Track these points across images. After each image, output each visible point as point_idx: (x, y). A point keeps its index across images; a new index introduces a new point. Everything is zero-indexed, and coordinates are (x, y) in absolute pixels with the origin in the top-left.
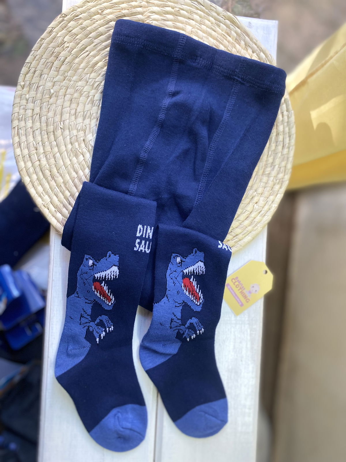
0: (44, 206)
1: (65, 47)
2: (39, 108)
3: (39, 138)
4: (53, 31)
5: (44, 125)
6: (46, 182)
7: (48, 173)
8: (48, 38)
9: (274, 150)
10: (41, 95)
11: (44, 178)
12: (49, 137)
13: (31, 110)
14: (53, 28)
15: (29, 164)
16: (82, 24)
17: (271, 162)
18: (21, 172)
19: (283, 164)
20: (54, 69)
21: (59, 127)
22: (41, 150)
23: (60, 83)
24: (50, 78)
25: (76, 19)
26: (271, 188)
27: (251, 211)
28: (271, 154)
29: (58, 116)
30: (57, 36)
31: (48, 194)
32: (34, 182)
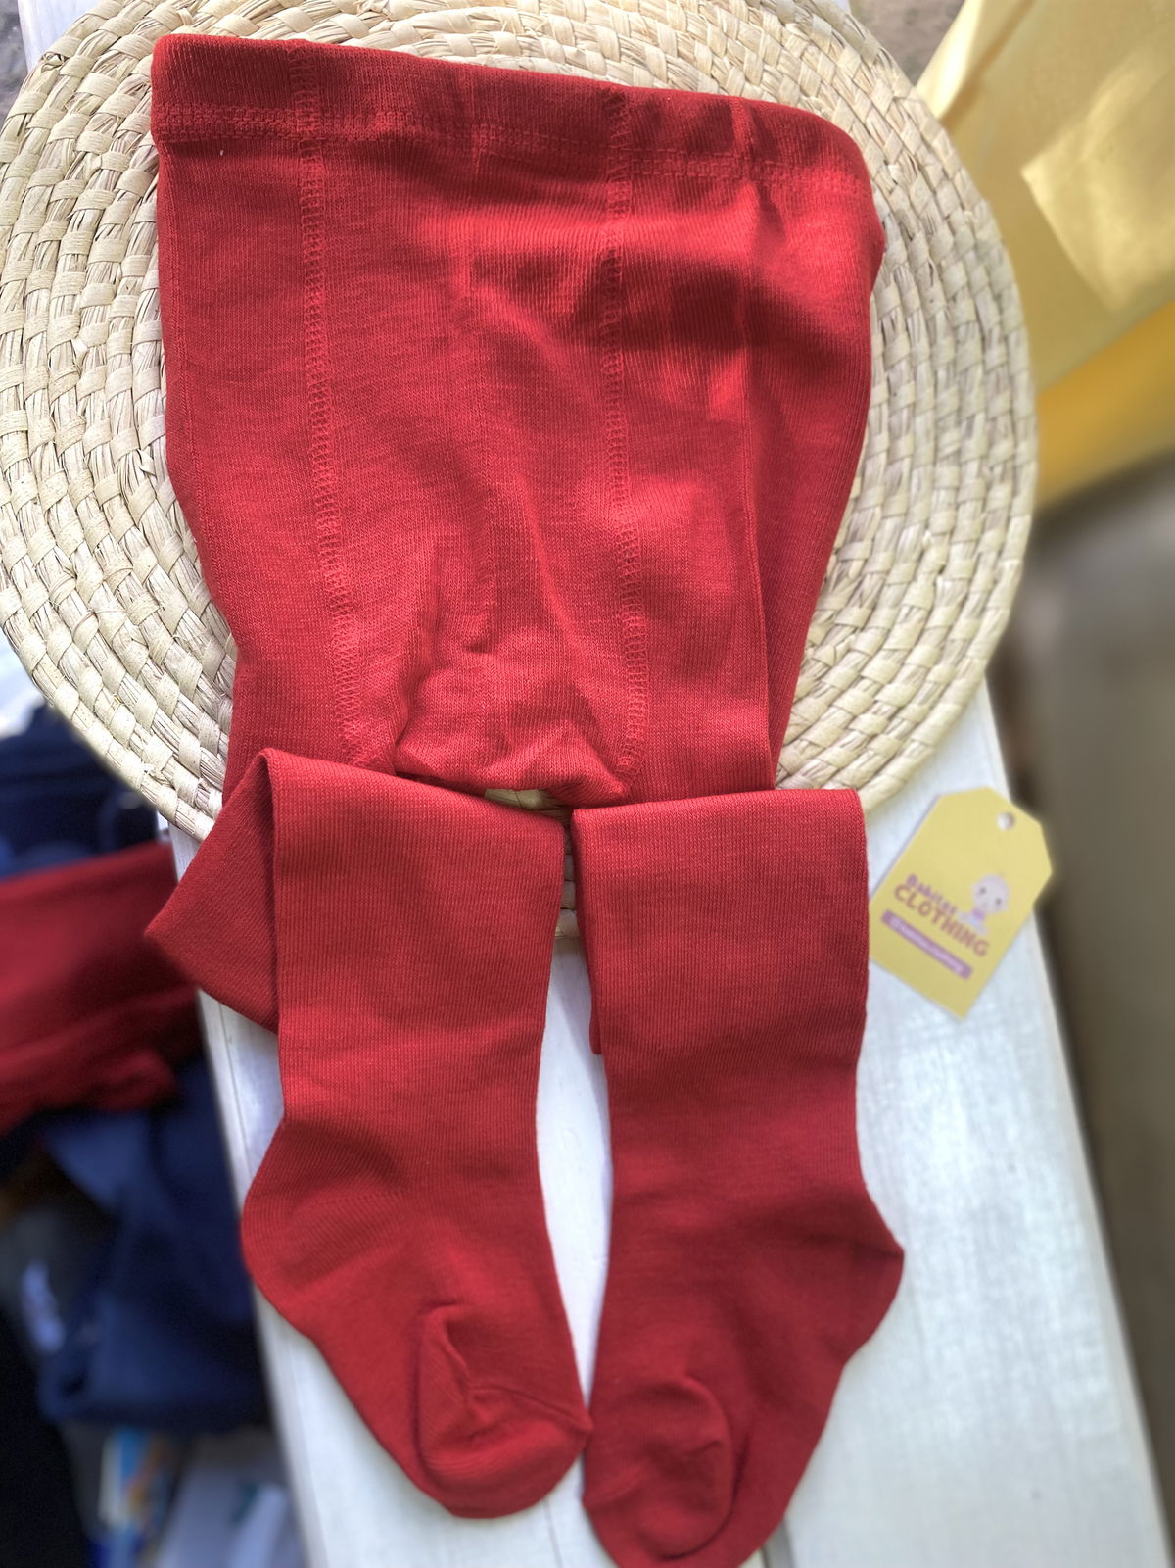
0: (155, 779)
1: (87, 175)
2: (46, 421)
3: (72, 533)
4: (29, 126)
5: (78, 475)
6: (140, 688)
7: (137, 654)
8: (15, 155)
9: (954, 362)
10: (42, 369)
11: (128, 676)
12: (109, 519)
13: (20, 434)
14: (26, 114)
15: (60, 638)
16: (130, 75)
17: (955, 407)
18: (36, 674)
19: (1000, 404)
20: (68, 262)
21: (138, 471)
22: (91, 574)
23: (101, 309)
24: (61, 299)
25: (103, 62)
26: (980, 504)
27: (929, 607)
28: (948, 379)
29: (126, 433)
30: (49, 141)
31: (158, 730)
32: (96, 699)
